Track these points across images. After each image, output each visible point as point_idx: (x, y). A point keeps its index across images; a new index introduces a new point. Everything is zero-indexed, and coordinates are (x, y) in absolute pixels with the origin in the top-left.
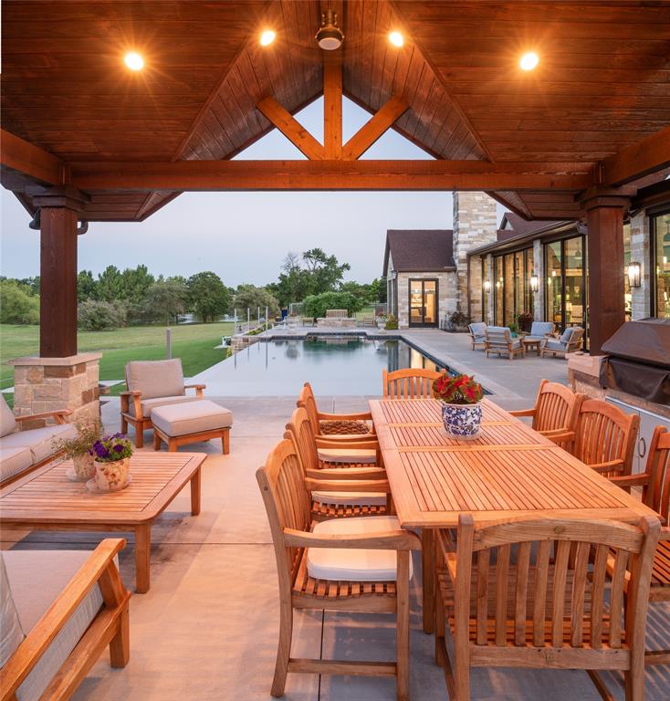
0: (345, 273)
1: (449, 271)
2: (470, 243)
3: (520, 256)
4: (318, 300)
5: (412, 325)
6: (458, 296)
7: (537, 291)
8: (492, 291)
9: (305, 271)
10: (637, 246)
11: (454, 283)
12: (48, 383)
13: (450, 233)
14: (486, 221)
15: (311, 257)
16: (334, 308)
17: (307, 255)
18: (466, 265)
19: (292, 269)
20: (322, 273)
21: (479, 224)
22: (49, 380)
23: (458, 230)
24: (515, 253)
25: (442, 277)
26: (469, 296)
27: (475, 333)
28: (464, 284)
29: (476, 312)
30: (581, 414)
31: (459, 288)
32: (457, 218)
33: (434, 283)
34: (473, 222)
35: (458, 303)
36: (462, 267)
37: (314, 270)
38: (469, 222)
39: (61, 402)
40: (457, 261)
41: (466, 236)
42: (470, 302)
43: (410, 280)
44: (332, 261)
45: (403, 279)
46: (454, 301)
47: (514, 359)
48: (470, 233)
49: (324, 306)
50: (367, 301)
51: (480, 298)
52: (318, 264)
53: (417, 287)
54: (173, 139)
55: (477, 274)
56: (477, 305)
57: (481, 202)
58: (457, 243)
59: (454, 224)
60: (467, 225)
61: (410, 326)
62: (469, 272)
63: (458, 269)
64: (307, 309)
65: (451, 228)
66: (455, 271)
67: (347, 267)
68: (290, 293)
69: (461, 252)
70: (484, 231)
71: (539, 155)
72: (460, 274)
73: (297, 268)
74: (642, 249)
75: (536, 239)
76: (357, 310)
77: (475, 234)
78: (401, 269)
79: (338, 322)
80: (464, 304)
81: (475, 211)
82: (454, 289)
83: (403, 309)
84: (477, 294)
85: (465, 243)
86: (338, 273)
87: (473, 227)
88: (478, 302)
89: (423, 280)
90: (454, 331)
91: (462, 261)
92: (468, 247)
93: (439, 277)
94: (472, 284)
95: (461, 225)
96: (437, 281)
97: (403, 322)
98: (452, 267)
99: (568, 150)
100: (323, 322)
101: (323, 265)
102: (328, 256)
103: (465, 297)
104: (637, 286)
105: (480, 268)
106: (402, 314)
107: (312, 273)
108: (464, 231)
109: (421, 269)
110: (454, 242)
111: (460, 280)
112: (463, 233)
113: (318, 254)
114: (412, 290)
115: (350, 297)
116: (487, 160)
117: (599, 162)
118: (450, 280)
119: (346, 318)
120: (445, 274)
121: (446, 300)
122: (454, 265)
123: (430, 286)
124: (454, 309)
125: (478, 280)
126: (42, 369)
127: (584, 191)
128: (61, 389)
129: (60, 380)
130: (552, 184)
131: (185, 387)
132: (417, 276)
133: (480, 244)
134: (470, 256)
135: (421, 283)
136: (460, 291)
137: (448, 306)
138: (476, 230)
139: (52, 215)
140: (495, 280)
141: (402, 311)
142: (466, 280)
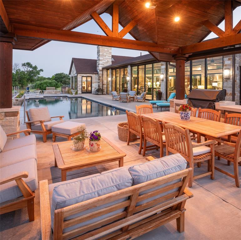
0: (41, 73)
1: (96, 74)
2: (103, 64)
3: (122, 70)
4: (42, 83)
5: (83, 93)
6: (99, 83)
7: (129, 81)
8: (111, 81)
9: (23, 71)
10: (163, 69)
11: (97, 78)
12: (7, 119)
13: (96, 61)
14: (108, 58)
15: (25, 66)
16: (49, 87)
17: (24, 65)
18: (102, 72)
19: (17, 70)
20: (30, 72)
21: (106, 58)
22: (7, 118)
23: (99, 60)
24: (120, 69)
25: (93, 76)
26: (102, 83)
27: (114, 95)
28: (101, 79)
29: (105, 88)
30: (200, 113)
31: (99, 80)
32: (99, 56)
33: (90, 78)
34: (104, 57)
35: (99, 85)
36: (100, 73)
37: (27, 71)
38: (103, 57)
39: (13, 127)
40: (98, 71)
41: (102, 62)
42: (103, 84)
43: (82, 77)
44: (35, 68)
45: (79, 76)
46: (97, 84)
47: (129, 102)
48: (103, 61)
49: (45, 85)
50: (62, 84)
51: (106, 83)
52: (29, 68)
53: (84, 79)
54: (65, 22)
55: (105, 76)
56: (105, 85)
57: (107, 51)
58: (99, 64)
59: (97, 58)
60: (102, 58)
61: (82, 93)
62: (103, 74)
63: (99, 73)
64: (37, 87)
65: (96, 59)
66: (98, 74)
67: (42, 70)
68: (16, 80)
69: (100, 67)
70: (108, 61)
71: (169, 44)
72: (100, 75)
73: (19, 70)
74: (164, 70)
75: (129, 65)
76: (58, 87)
77: (104, 61)
78: (79, 73)
79: (53, 92)
80: (101, 85)
81: (105, 54)
82: (97, 80)
83: (79, 87)
84: (105, 82)
85: (101, 64)
86: (38, 73)
87: (104, 59)
88: (105, 84)
89: (87, 77)
90: (97, 94)
91: (100, 71)
92: (102, 66)
93: (92, 76)
94: (104, 79)
95: (100, 58)
96: (91, 77)
97: (80, 92)
98: (97, 73)
99: (175, 43)
100: (46, 92)
101: (31, 69)
102: (33, 66)
103: (101, 83)
104: (163, 80)
105: (106, 73)
106: (79, 89)
107: (26, 72)
108: (101, 60)
109: (86, 73)
110: (97, 64)
111: (99, 77)
112: (101, 61)
113: (29, 64)
114: (83, 80)
115: (55, 82)
116: (157, 43)
117: (180, 48)
118: (96, 77)
119: (55, 90)
120: (94, 75)
121: (95, 84)
122: (97, 72)
123: (89, 79)
124: (97, 87)
125: (105, 77)
126: (4, 114)
127: (176, 55)
128: (14, 122)
129: (13, 118)
130: (171, 52)
131: (51, 118)
132: (85, 75)
133: (106, 65)
134: (103, 69)
135: (86, 77)
136: (100, 81)
137: (95, 86)
138: (105, 60)
139: (5, 45)
140: (112, 77)
141: (79, 88)
142: (102, 77)
